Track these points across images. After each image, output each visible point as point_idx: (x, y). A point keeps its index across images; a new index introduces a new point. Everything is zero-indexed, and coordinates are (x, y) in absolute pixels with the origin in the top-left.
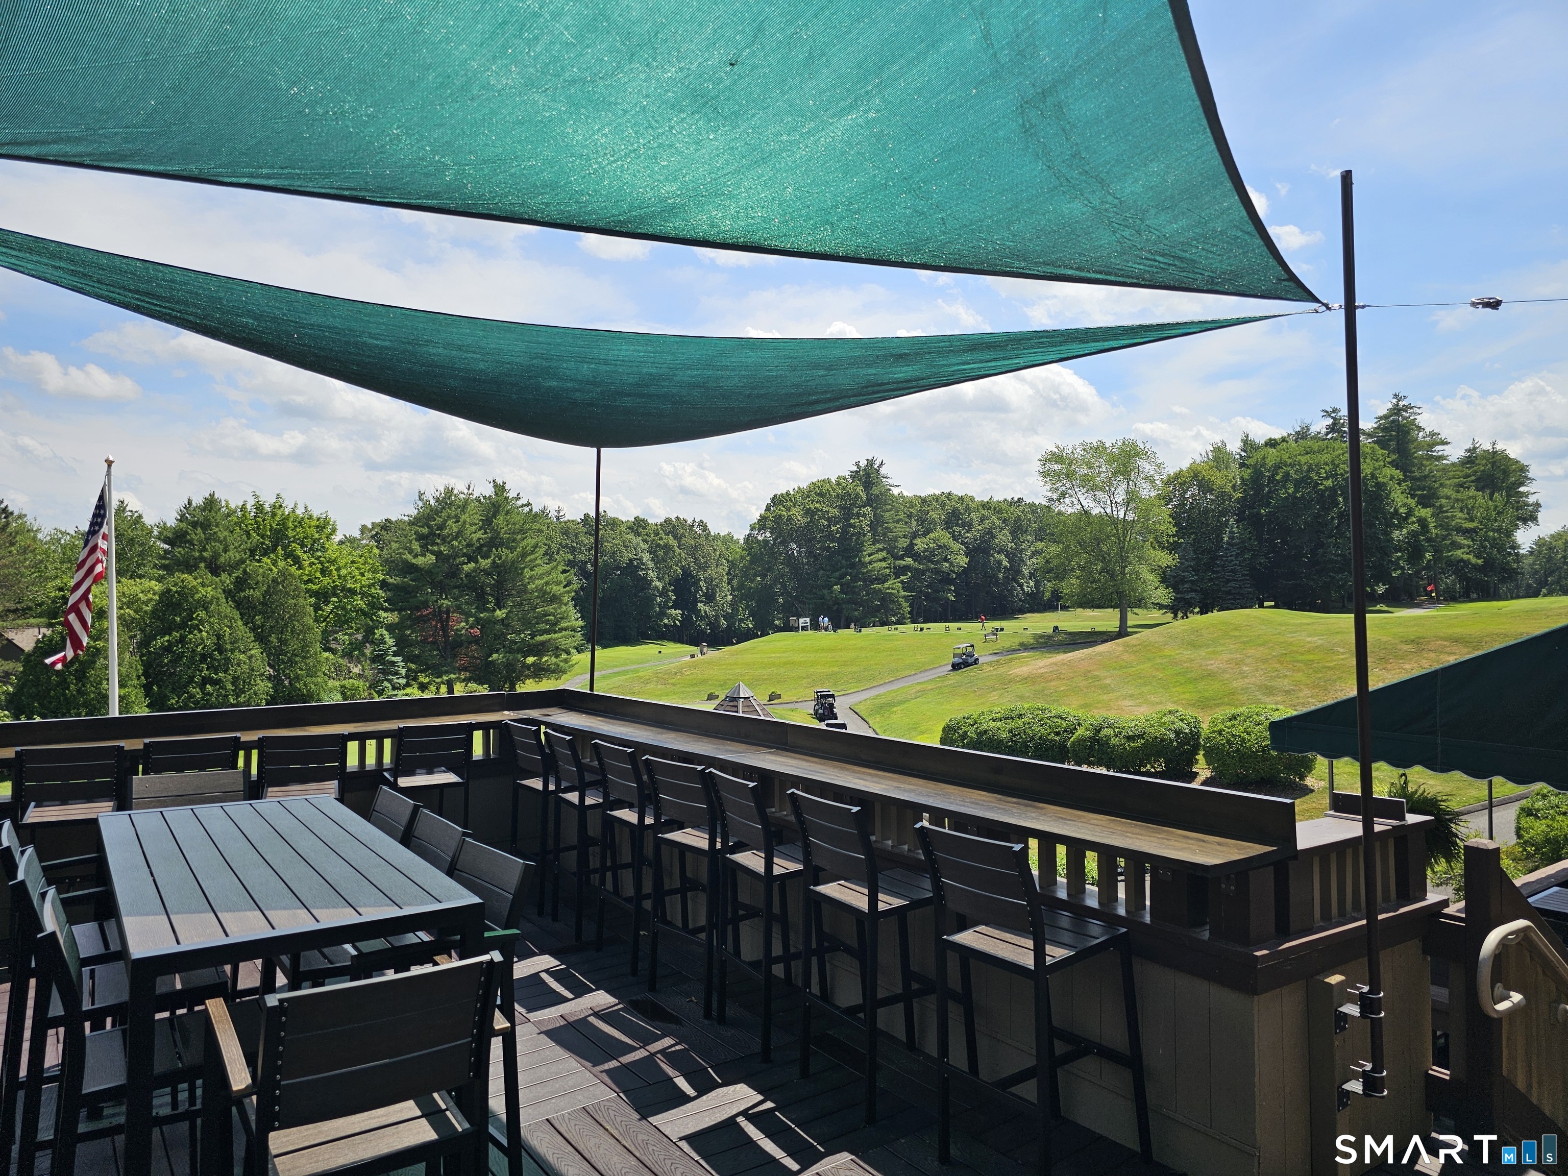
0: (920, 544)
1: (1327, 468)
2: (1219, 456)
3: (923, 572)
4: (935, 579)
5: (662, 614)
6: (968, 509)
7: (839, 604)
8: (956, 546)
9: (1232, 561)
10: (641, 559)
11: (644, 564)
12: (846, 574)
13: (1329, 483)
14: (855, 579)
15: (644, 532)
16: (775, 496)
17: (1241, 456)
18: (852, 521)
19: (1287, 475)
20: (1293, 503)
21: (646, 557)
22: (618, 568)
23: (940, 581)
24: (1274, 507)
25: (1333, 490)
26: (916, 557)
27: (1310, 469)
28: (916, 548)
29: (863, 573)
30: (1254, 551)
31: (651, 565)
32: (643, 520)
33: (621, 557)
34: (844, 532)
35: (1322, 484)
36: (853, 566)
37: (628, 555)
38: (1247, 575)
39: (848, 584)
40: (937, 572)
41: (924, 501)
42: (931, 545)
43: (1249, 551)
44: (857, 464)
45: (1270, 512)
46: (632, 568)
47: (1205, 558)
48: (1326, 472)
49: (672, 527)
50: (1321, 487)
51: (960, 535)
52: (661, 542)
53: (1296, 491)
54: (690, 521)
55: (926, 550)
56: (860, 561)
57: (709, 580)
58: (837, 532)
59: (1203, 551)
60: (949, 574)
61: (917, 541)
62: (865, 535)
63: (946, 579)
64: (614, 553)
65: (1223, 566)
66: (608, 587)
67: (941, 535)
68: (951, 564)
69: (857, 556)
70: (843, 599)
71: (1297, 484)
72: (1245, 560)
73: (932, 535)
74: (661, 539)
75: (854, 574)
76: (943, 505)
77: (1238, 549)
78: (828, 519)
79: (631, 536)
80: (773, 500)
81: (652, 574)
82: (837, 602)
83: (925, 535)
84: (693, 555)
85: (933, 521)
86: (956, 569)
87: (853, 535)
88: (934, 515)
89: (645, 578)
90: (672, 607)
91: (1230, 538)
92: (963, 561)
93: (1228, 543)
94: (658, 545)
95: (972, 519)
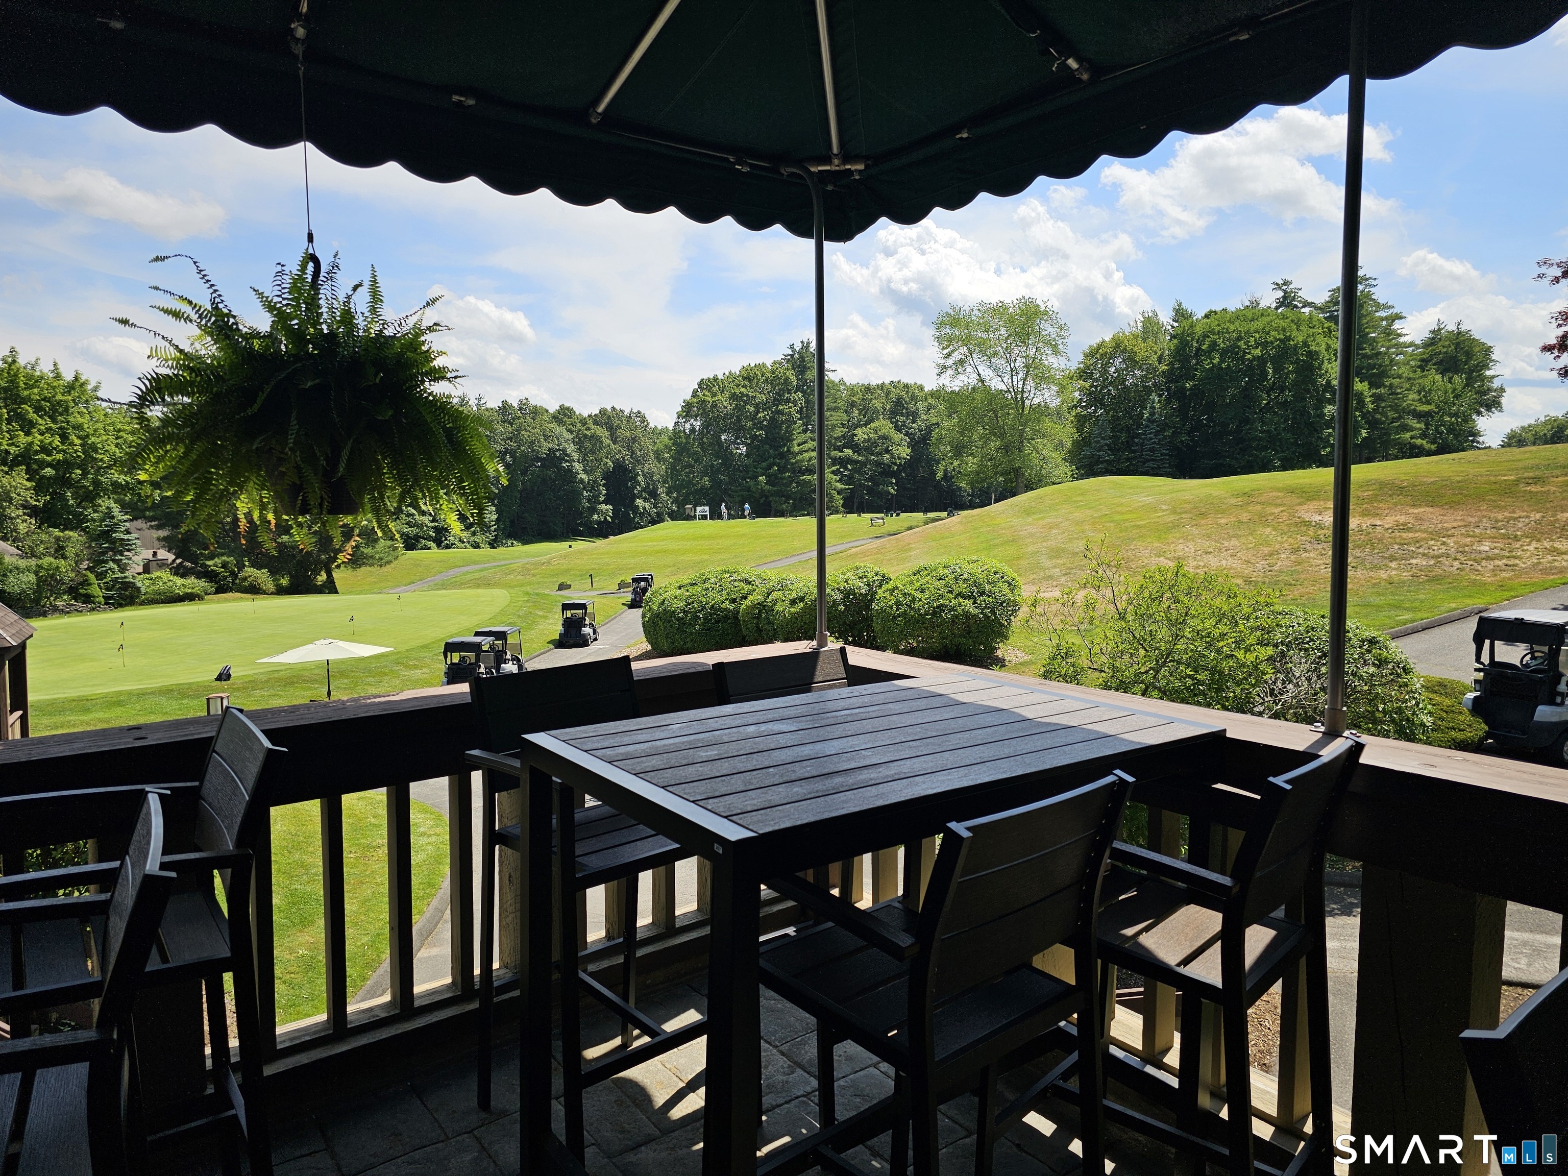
0: (861, 434)
1: (1257, 336)
2: (1150, 326)
3: (863, 464)
4: (875, 471)
5: (593, 510)
6: (914, 398)
7: (767, 497)
8: (897, 436)
9: (1151, 439)
10: (564, 450)
11: (568, 456)
12: (774, 464)
13: (1257, 352)
14: (782, 469)
15: (569, 421)
16: (702, 380)
17: (1173, 327)
18: (780, 407)
19: (1214, 345)
20: (1218, 376)
21: (571, 448)
22: (539, 459)
23: (881, 474)
24: (1200, 380)
25: (1262, 360)
26: (856, 448)
27: (1239, 338)
28: (856, 439)
29: (792, 464)
30: (1177, 428)
31: (576, 456)
32: (568, 409)
33: (540, 447)
34: (773, 420)
35: (1249, 353)
36: (782, 456)
37: (546, 446)
38: (1166, 455)
39: (775, 475)
40: (878, 464)
41: (868, 389)
42: (871, 436)
43: (1170, 427)
44: (792, 347)
45: (1195, 385)
46: (554, 459)
47: (1124, 437)
48: (1255, 340)
49: (607, 419)
50: (1248, 356)
51: (904, 425)
52: (588, 433)
53: (1222, 361)
54: (627, 413)
55: (865, 441)
56: (788, 450)
57: (649, 476)
58: (765, 419)
59: (1122, 429)
60: (890, 467)
61: (859, 431)
62: (795, 423)
63: (886, 472)
64: (532, 443)
65: (1142, 445)
66: (529, 480)
67: (884, 425)
68: (892, 456)
69: (785, 445)
70: (769, 491)
71: (1224, 353)
72: (1165, 437)
73: (873, 425)
74: (588, 429)
75: (782, 464)
76: (888, 393)
77: (1157, 426)
78: (757, 406)
79: (553, 425)
80: (700, 385)
81: (578, 467)
82: (763, 493)
83: (865, 425)
84: (629, 448)
85: (876, 411)
86: (898, 461)
87: (783, 422)
88: (877, 404)
89: (571, 471)
90: (603, 502)
91: (1152, 414)
92: (904, 452)
93: (1148, 420)
94: (585, 436)
95: (918, 409)
